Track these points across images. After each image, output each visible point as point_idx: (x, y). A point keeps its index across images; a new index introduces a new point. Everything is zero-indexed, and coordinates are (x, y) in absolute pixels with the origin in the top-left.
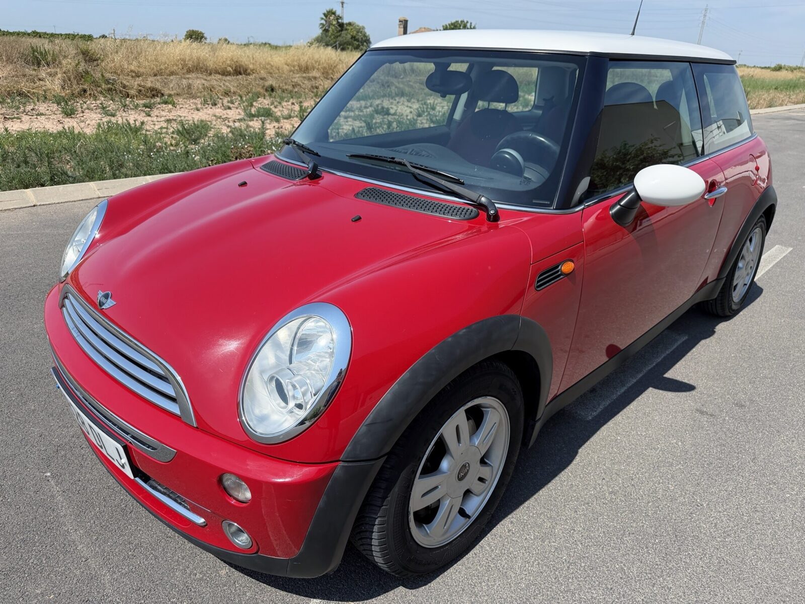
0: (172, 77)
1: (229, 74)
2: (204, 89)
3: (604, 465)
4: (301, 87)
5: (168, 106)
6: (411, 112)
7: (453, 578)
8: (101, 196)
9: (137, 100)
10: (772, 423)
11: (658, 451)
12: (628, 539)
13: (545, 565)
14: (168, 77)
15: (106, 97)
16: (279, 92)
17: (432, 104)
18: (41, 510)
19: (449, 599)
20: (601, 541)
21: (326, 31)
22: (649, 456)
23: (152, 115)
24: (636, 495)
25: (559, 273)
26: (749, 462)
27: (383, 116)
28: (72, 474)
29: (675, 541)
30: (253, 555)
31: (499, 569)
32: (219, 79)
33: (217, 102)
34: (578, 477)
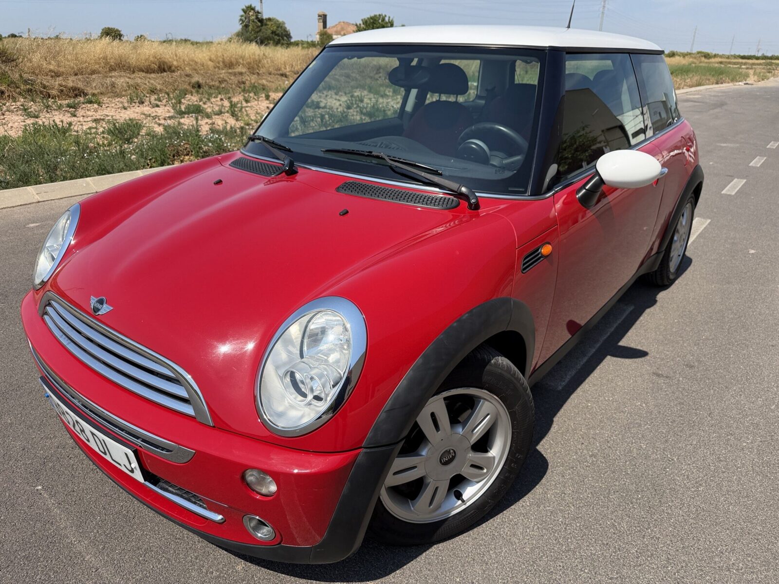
0: (94, 76)
1: (153, 72)
2: (129, 87)
3: (581, 430)
4: (228, 83)
5: (93, 106)
6: (340, 105)
7: (463, 549)
8: (41, 200)
9: (59, 100)
10: (720, 380)
11: (626, 414)
12: (613, 497)
13: (544, 529)
14: (90, 76)
15: (26, 98)
16: (206, 88)
17: (360, 96)
18: (38, 525)
19: (462, 570)
20: (590, 501)
21: (246, 26)
22: (619, 419)
23: (77, 115)
24: (614, 456)
25: (540, 255)
26: (706, 417)
27: (313, 109)
28: (65, 486)
29: (655, 495)
30: (276, 546)
31: (503, 537)
32: (144, 77)
33: (144, 100)
34: (559, 443)
